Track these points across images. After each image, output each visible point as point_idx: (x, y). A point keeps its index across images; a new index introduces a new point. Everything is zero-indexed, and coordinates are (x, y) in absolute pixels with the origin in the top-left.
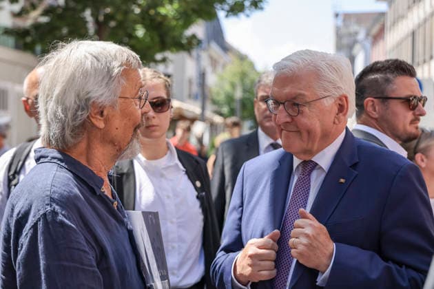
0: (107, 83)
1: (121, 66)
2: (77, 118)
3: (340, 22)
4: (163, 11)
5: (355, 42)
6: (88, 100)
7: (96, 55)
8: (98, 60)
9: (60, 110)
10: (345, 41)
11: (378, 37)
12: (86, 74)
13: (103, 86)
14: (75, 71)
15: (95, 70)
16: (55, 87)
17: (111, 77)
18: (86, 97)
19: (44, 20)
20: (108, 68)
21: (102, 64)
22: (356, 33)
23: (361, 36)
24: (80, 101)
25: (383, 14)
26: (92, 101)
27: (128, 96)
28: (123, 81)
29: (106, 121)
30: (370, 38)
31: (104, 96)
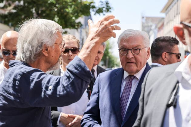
0: (50, 36)
1: (56, 29)
2: (37, 50)
3: (144, 21)
4: (67, 10)
5: (151, 30)
6: (42, 43)
7: (46, 24)
8: (47, 27)
9: (30, 47)
10: (146, 29)
11: (161, 28)
12: (42, 32)
13: (49, 38)
14: (38, 30)
15: (46, 30)
16: (28, 37)
17: (52, 34)
18: (42, 42)
19: (14, 11)
20: (51, 30)
21: (48, 28)
22: (151, 26)
23: (153, 27)
24: (39, 43)
25: (163, 18)
26: (44, 44)
27: (58, 43)
28: (57, 36)
29: (49, 53)
30: (157, 29)
31: (49, 42)
